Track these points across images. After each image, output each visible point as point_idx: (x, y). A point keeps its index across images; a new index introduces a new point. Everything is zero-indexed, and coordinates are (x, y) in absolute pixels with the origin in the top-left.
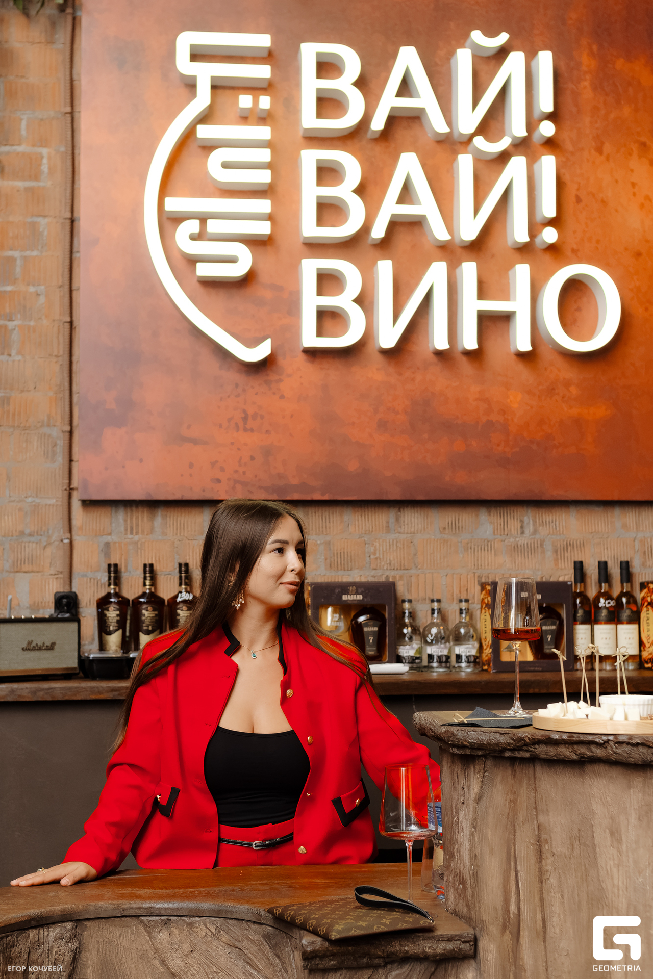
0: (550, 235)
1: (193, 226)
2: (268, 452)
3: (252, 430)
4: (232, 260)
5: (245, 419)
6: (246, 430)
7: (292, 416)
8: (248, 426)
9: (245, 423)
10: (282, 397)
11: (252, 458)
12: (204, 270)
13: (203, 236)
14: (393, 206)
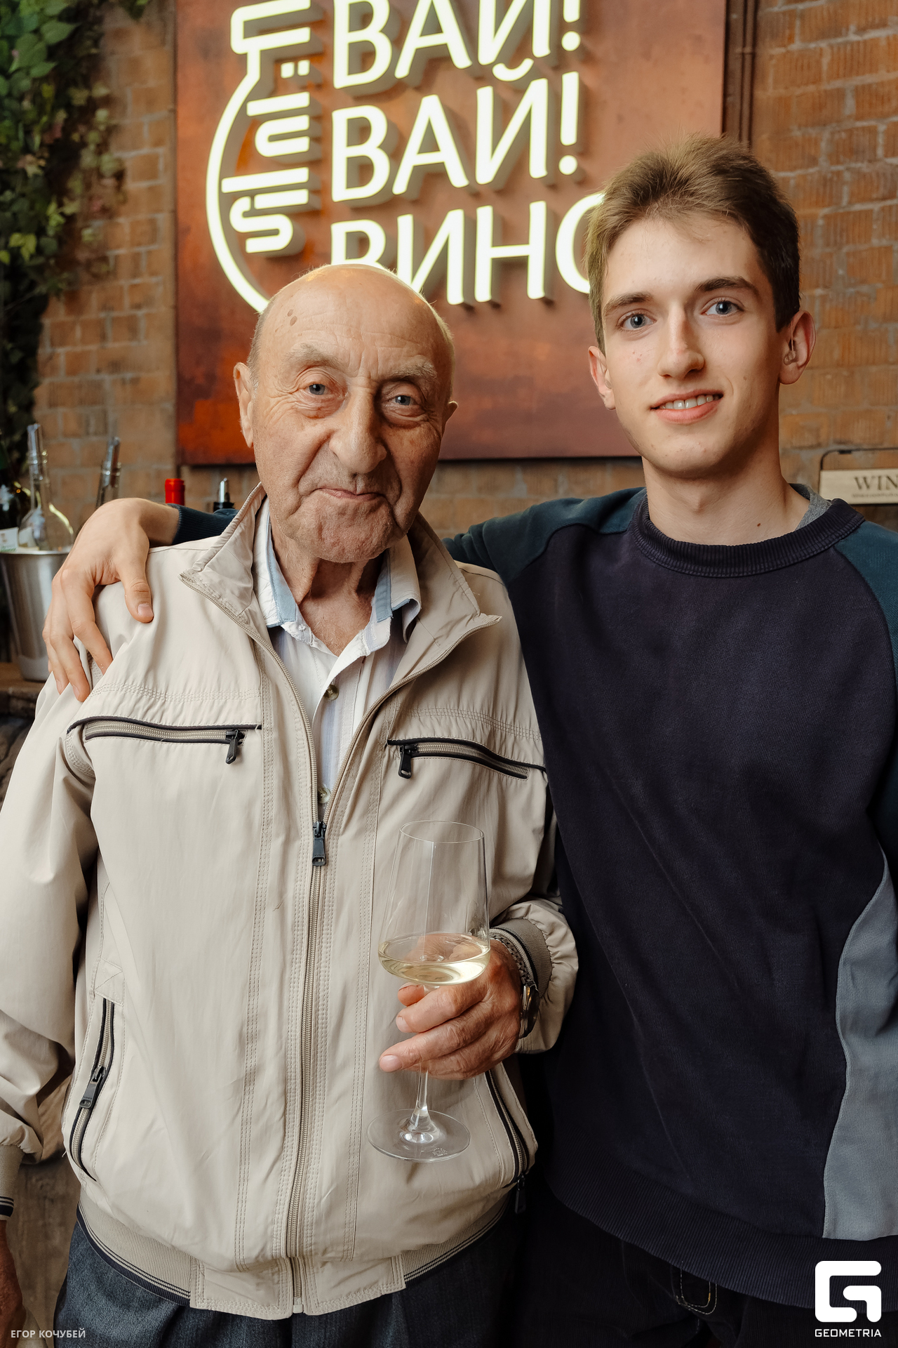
0: (569, 165)
13: (253, 213)
14: (413, 157)
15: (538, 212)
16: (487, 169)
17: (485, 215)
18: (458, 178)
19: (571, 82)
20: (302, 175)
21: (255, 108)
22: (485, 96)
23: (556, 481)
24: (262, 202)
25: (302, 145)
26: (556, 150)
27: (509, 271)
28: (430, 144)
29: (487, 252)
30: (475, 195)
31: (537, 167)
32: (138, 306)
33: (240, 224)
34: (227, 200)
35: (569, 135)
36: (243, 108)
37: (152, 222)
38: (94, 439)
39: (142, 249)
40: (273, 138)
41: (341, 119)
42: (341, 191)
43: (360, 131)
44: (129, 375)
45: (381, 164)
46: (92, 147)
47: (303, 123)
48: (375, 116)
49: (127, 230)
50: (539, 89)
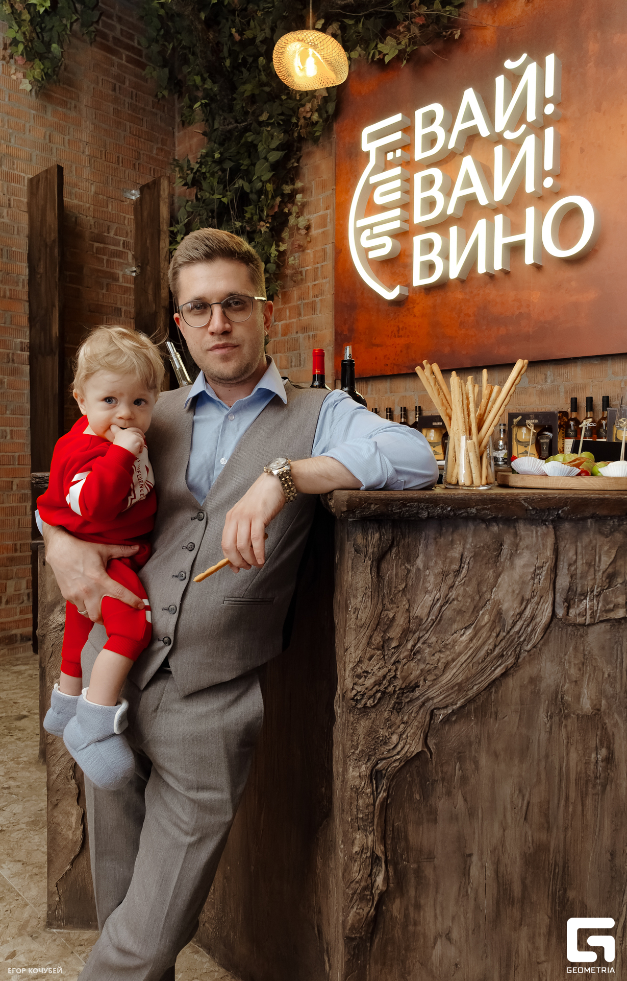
0: (548, 182)
1: (367, 232)
2: (408, 347)
3: (401, 336)
4: (383, 246)
5: (398, 331)
6: (399, 337)
7: (419, 326)
8: (400, 334)
9: (398, 333)
10: (415, 316)
11: (401, 351)
12: (372, 255)
13: (372, 237)
14: (458, 192)
15: (530, 212)
16: (500, 192)
17: (499, 219)
18: (483, 200)
19: (549, 133)
20: (397, 212)
21: (373, 180)
22: (499, 150)
23: (546, 375)
24: (377, 230)
25: (397, 195)
26: (541, 174)
27: (515, 250)
28: (468, 183)
29: (501, 240)
30: (494, 209)
31: (530, 187)
32: (316, 296)
33: (366, 244)
34: (359, 231)
35: (548, 165)
36: (368, 180)
37: (324, 250)
38: (294, 369)
39: (319, 265)
40: (384, 194)
41: (418, 177)
42: (419, 218)
43: (429, 182)
44: (311, 333)
45: (440, 199)
46: (294, 214)
47: (398, 183)
48: (437, 173)
49: (312, 256)
50: (530, 141)
